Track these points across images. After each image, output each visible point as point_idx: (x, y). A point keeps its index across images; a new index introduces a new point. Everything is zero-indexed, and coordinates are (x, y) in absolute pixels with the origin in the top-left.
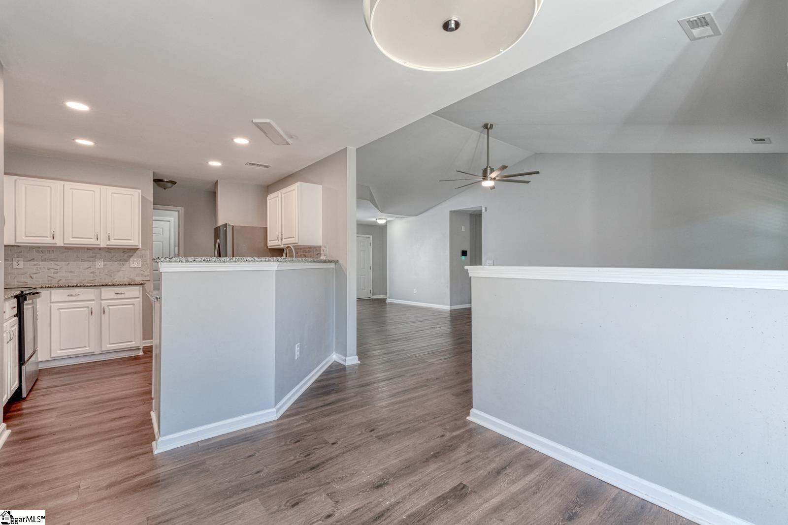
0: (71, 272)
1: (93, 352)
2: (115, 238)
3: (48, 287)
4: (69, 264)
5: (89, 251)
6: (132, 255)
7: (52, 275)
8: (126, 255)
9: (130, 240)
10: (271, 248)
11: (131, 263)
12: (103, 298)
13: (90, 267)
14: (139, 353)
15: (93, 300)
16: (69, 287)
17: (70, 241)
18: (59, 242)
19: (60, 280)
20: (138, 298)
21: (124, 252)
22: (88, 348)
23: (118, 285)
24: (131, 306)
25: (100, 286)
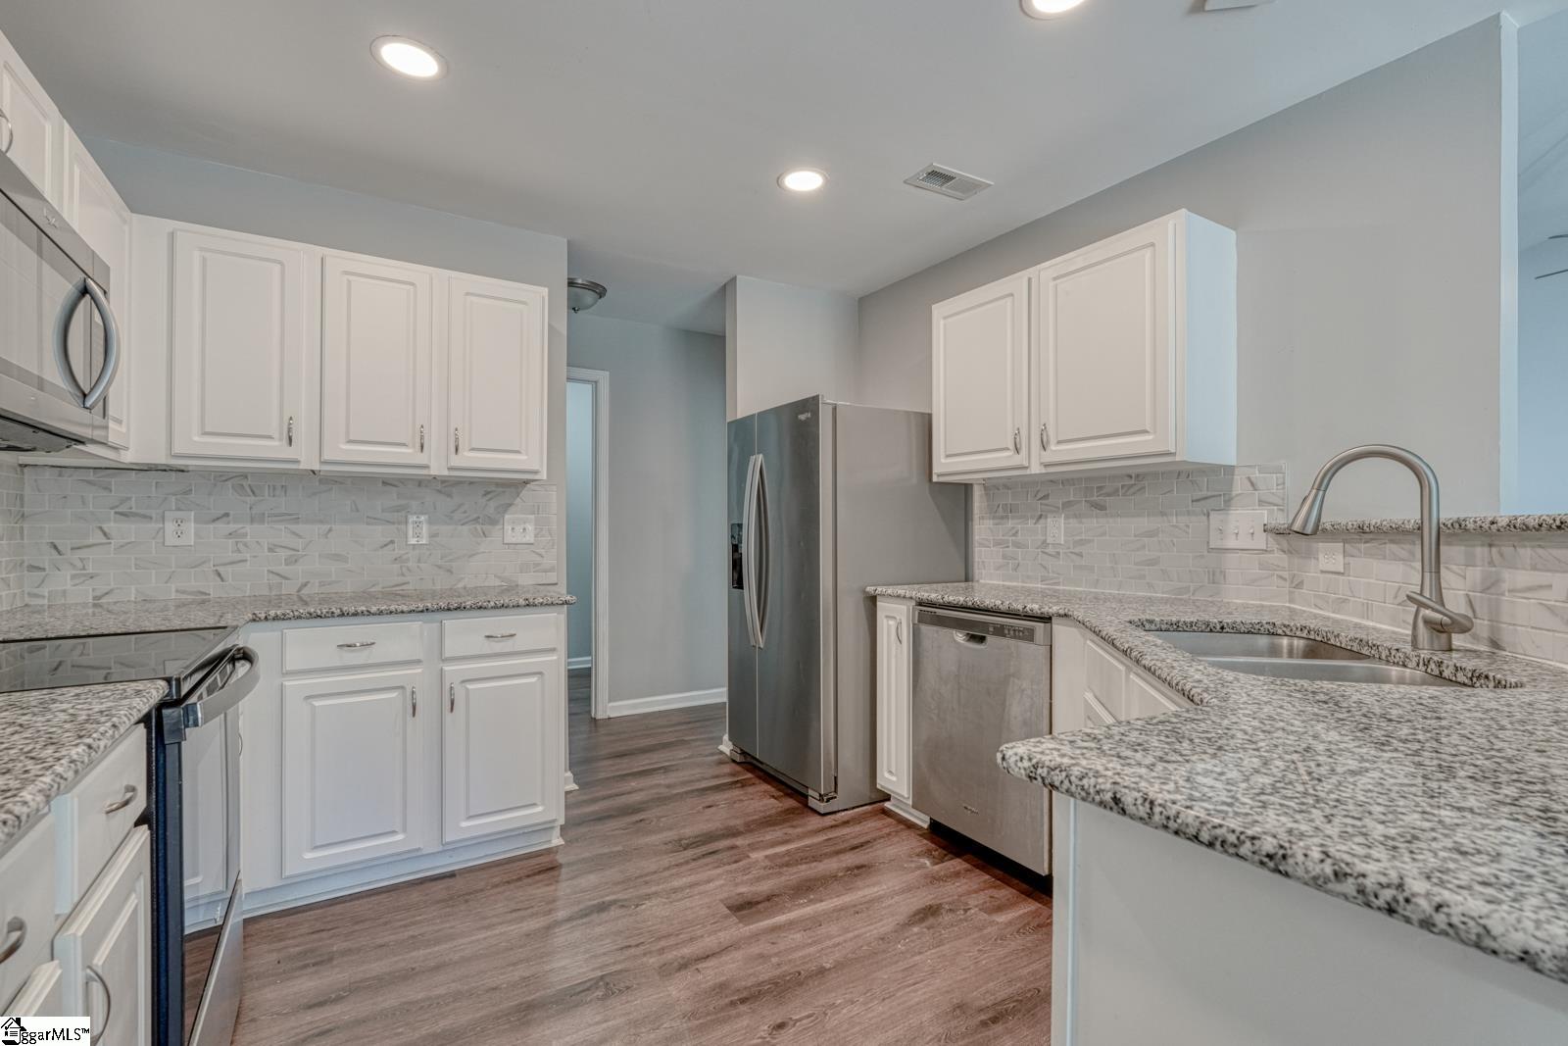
0: (338, 557)
1: (418, 849)
2: (474, 446)
3: (276, 618)
4: (330, 530)
5: (388, 488)
6: (510, 505)
7: (282, 569)
8: (492, 504)
9: (518, 452)
10: (942, 479)
11: (508, 527)
12: (447, 654)
13: (392, 542)
14: (550, 841)
15: (419, 662)
16: (342, 615)
17: (343, 451)
18: (306, 458)
19: (305, 585)
20: (553, 650)
21: (487, 493)
22: (400, 837)
23: (495, 607)
24: (533, 679)
25: (440, 610)
